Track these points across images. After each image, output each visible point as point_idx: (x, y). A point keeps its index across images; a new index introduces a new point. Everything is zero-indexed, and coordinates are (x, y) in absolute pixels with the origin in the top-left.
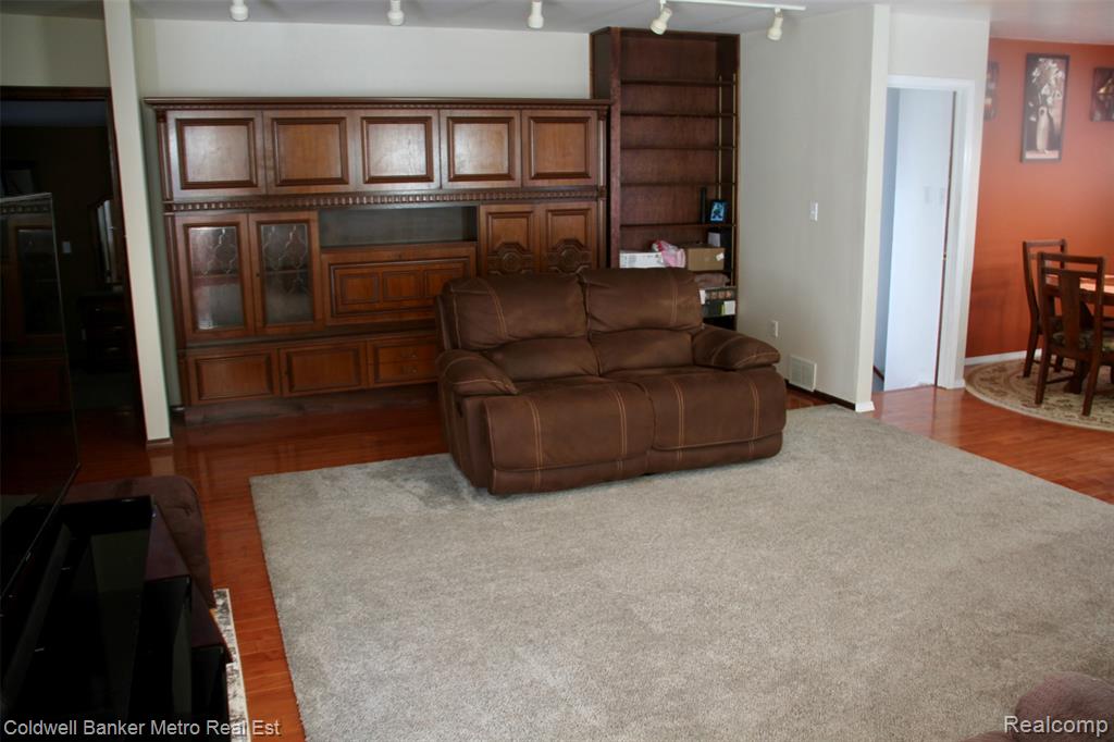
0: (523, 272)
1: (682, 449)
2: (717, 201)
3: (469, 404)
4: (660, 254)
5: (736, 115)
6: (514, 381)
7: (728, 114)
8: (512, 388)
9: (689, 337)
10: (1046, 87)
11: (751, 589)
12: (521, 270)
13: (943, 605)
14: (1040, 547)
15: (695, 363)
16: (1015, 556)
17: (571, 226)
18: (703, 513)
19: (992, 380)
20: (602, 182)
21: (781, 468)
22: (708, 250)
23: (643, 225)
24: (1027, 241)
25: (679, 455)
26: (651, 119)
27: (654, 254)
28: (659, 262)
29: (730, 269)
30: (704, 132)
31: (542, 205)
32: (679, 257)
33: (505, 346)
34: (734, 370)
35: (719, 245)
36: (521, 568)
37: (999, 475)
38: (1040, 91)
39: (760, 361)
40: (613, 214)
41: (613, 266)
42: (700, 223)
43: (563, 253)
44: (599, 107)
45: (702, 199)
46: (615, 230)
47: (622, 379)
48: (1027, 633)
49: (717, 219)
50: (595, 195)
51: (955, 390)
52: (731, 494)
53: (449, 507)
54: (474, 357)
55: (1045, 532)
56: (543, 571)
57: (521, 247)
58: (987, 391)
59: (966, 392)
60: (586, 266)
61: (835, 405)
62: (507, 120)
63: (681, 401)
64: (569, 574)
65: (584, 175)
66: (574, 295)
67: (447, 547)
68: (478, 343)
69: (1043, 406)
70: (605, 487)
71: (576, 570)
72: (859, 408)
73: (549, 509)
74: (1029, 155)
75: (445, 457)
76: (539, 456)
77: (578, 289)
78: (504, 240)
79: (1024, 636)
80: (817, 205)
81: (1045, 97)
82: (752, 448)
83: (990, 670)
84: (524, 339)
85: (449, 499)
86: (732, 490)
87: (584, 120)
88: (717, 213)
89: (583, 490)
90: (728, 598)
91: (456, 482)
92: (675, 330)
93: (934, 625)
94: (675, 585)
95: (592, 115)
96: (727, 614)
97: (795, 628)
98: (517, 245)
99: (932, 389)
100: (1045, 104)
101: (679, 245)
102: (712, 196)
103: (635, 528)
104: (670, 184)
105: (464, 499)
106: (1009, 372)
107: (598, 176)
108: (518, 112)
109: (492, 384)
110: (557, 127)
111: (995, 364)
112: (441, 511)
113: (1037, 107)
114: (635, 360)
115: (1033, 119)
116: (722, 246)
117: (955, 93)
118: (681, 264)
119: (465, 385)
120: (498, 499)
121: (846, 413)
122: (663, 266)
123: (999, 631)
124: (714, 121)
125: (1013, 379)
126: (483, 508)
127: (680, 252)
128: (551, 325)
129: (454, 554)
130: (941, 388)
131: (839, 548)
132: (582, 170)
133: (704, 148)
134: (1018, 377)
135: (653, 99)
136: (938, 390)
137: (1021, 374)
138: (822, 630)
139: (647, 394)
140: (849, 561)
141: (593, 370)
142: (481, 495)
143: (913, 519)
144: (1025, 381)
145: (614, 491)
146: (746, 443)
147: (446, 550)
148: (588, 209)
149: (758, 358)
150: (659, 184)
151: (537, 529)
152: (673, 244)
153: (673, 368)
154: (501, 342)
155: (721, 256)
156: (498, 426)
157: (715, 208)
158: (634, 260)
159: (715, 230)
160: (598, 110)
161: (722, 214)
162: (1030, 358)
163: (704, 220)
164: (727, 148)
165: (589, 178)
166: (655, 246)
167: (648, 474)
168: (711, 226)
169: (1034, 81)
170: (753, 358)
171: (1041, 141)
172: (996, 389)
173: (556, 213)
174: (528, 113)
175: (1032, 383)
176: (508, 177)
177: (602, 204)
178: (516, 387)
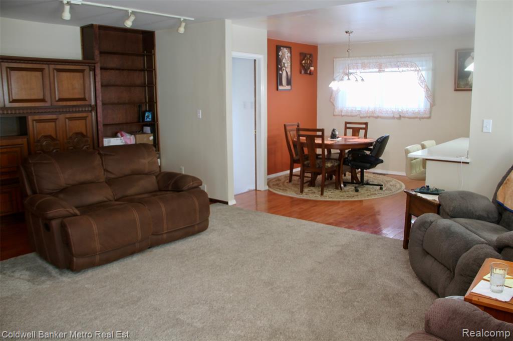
0: (55, 151)
1: (166, 233)
2: (147, 111)
3: (55, 224)
4: (122, 138)
5: (155, 70)
6: (77, 207)
7: (150, 69)
8: (78, 212)
9: (155, 177)
10: (284, 59)
11: (231, 295)
12: (53, 150)
13: (317, 285)
14: (338, 252)
15: (160, 190)
16: (332, 258)
17: (79, 126)
18: (187, 262)
19: (277, 185)
20: (93, 103)
21: (210, 235)
22: (145, 135)
23: (113, 124)
24: (286, 124)
25: (165, 236)
26: (113, 71)
27: (119, 138)
28: (122, 142)
29: (156, 143)
30: (139, 78)
31: (62, 115)
32: (132, 140)
33: (64, 190)
34: (182, 191)
35: (150, 132)
36: (108, 309)
37: (305, 225)
38: (282, 61)
39: (194, 186)
40: (99, 119)
41: (100, 146)
42: (139, 122)
43: (75, 140)
44: (90, 65)
45: (139, 111)
46: (101, 127)
47: (131, 201)
48: (355, 289)
49: (148, 120)
50: (90, 109)
51: (265, 191)
52: (194, 251)
53: (48, 282)
54: (49, 198)
55: (336, 246)
56: (121, 308)
57: (52, 137)
58: (278, 190)
59: (269, 191)
60: (88, 146)
61: (218, 203)
62: (41, 70)
63: (163, 209)
64: (136, 307)
65: (84, 99)
66: (97, 161)
67: (58, 305)
68: (48, 189)
69: (304, 193)
70: (130, 258)
71: (139, 303)
72: (230, 204)
73: (106, 274)
74: (280, 88)
75: (32, 255)
76: (97, 245)
77: (98, 157)
78: (43, 134)
79: (355, 291)
80: (201, 111)
81: (284, 63)
82: (196, 228)
83: (352, 309)
84: (73, 185)
85: (46, 278)
86: (194, 249)
87: (82, 71)
88: (148, 117)
89: (119, 261)
90: (223, 302)
91: (46, 268)
92: (148, 174)
93: (319, 295)
94: (194, 301)
95: (86, 68)
96: (227, 310)
97: (262, 309)
98: (50, 137)
99: (255, 192)
100: (284, 67)
101: (131, 133)
102: (144, 109)
103: (158, 276)
104: (124, 104)
105: (54, 277)
106: (282, 181)
107: (91, 100)
108: (47, 65)
109: (67, 211)
110: (68, 74)
111: (275, 178)
112: (44, 286)
113: (282, 67)
114: (132, 191)
115: (281, 72)
116: (151, 133)
117: (255, 60)
118: (133, 142)
119: (51, 213)
120: (75, 274)
121: (225, 206)
122: (124, 144)
123: (345, 290)
124: (143, 73)
125: (285, 184)
126: (69, 280)
127: (132, 137)
128: (88, 177)
129: (65, 309)
130: (258, 190)
131: (259, 268)
132: (83, 97)
133: (139, 86)
134: (287, 183)
135: (113, 62)
136: (258, 192)
137: (288, 181)
138: (274, 308)
139: (147, 207)
140: (267, 274)
141: (112, 198)
142: (65, 273)
143: (282, 249)
144: (290, 184)
145: (136, 258)
146: (193, 226)
147: (59, 308)
148: (86, 117)
149: (193, 184)
150: (118, 104)
151: (106, 286)
152: (128, 133)
153: (153, 193)
154: (62, 188)
155: (152, 138)
156: (74, 234)
157: (147, 114)
158: (109, 142)
159: (147, 125)
160: (89, 66)
161: (150, 117)
162: (291, 174)
163: (141, 120)
164: (150, 86)
165: (86, 100)
166: (119, 135)
167: (149, 248)
168: (144, 123)
169: (280, 57)
170: (191, 184)
171: (284, 81)
172: (282, 188)
173: (70, 119)
174: (52, 67)
175: (295, 185)
176: (43, 100)
177: (94, 114)
178: (79, 210)
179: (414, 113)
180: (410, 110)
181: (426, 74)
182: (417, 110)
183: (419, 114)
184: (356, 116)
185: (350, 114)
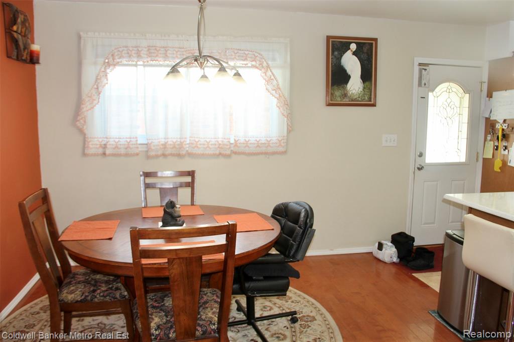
179: (258, 145)
180: (253, 140)
181: (281, 75)
182: (263, 140)
183: (269, 146)
184: (137, 154)
185: (123, 151)
